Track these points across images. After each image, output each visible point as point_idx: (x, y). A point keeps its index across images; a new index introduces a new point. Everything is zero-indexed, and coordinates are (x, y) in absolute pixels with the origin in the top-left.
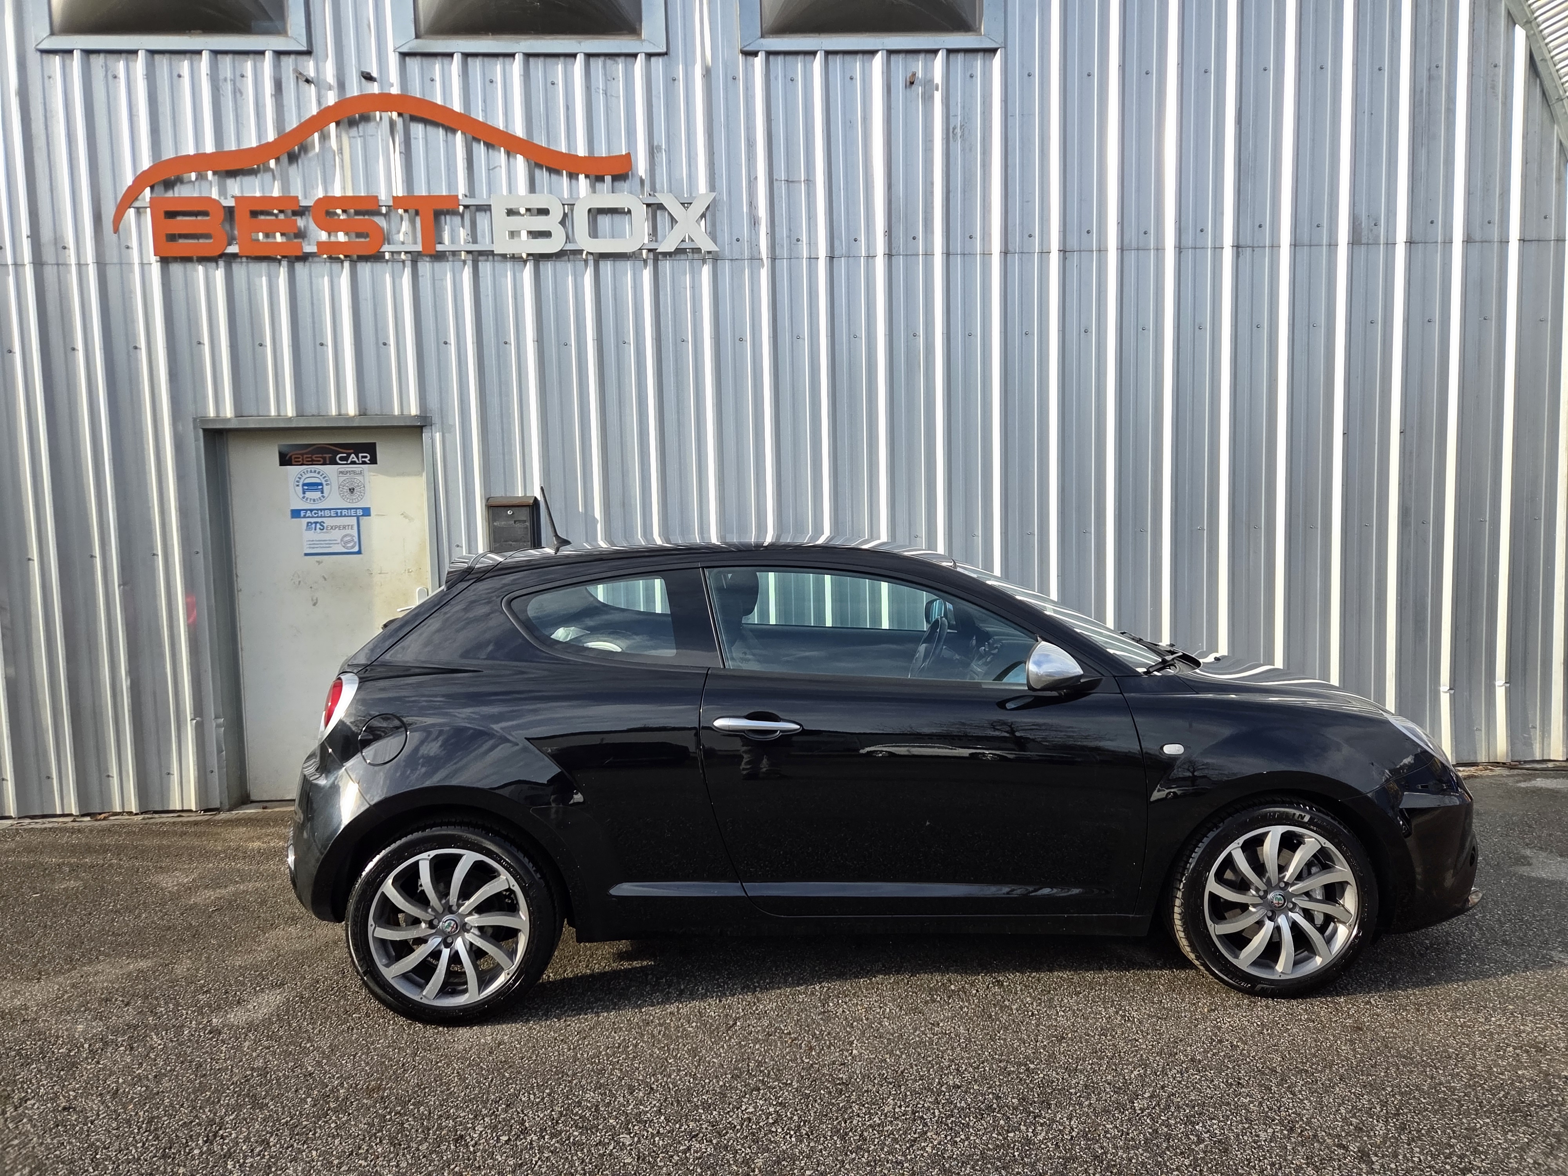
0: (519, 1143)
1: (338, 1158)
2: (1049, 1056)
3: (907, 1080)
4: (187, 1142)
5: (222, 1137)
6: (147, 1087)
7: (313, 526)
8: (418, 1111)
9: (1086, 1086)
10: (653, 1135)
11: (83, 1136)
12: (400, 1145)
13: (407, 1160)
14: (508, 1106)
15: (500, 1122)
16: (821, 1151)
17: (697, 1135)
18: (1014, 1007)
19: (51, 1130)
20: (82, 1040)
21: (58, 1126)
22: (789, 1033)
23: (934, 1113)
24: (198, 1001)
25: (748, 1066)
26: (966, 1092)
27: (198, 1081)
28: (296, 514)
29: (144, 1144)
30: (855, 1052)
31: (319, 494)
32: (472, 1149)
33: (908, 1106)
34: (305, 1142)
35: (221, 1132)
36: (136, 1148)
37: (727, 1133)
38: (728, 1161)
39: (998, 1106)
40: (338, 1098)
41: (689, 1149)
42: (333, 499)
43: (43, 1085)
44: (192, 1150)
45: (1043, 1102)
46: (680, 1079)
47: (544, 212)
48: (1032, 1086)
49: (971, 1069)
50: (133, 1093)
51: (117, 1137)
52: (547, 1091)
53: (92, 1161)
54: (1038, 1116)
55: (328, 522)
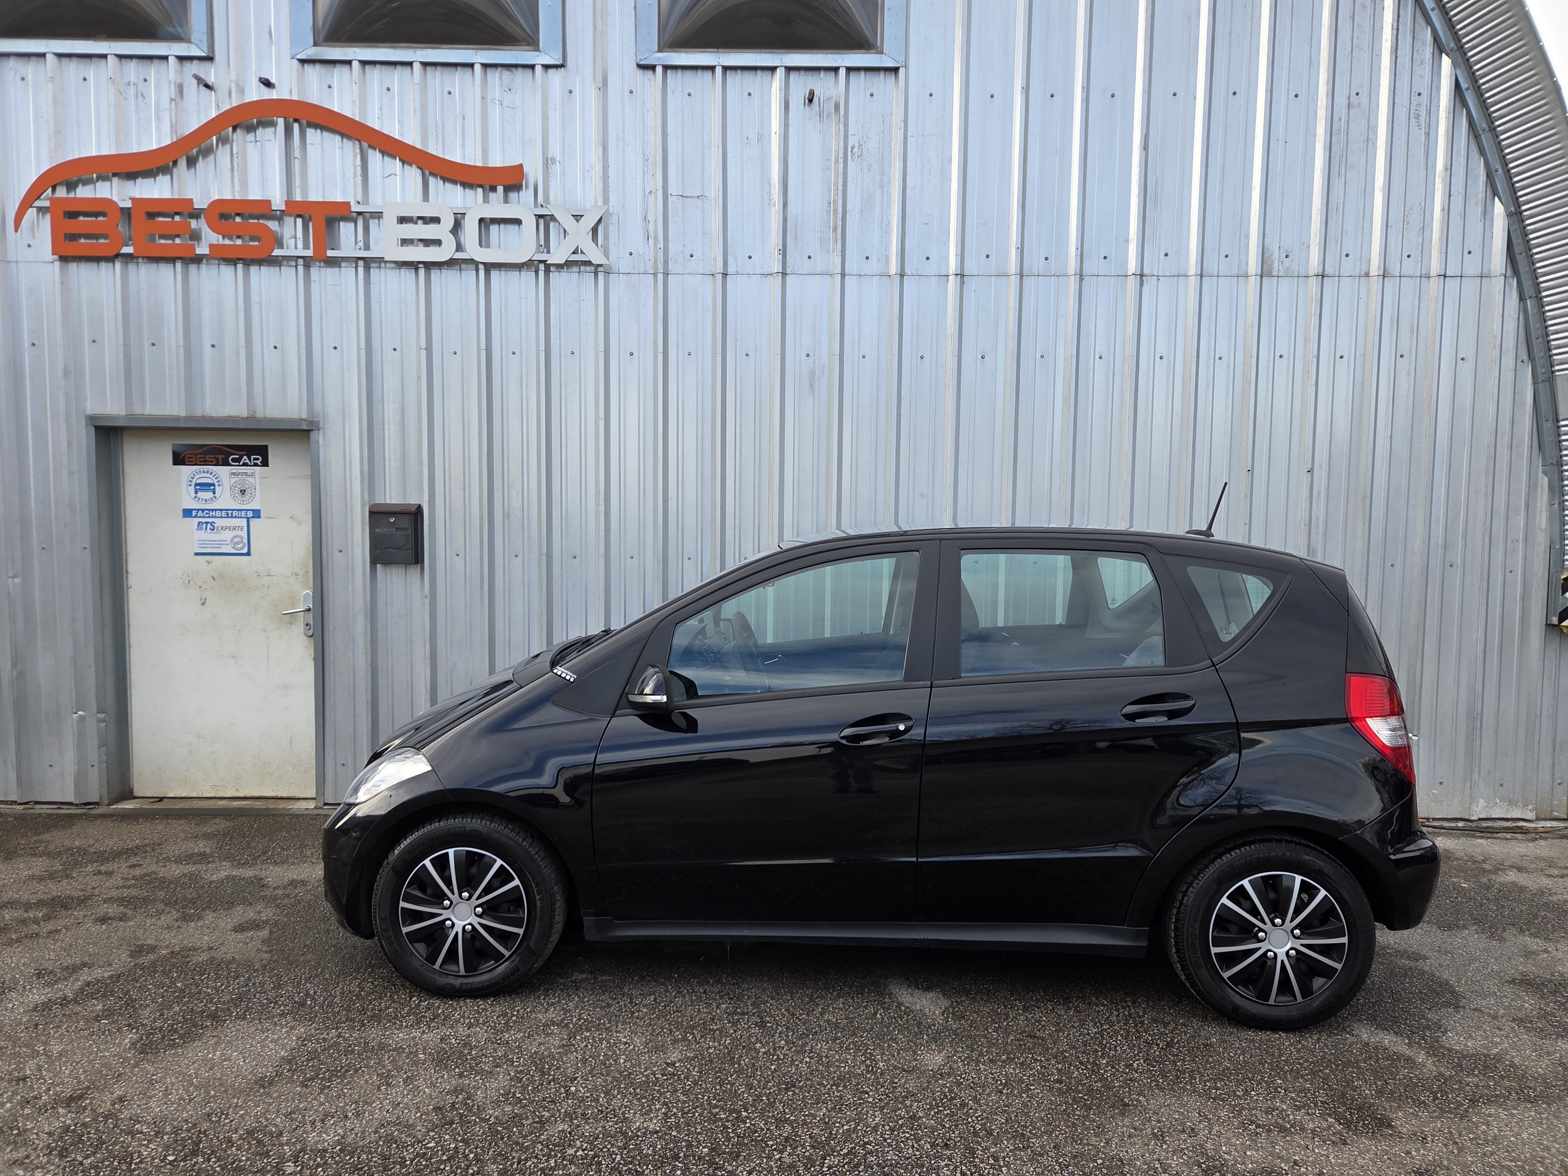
7: (204, 525)
28: (187, 513)
31: (209, 495)
55: (219, 522)
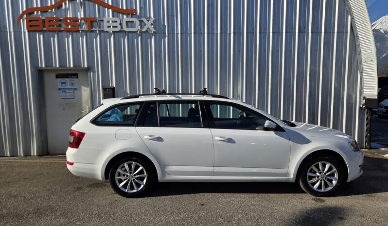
28: (60, 89)
31: (65, 85)
42: (68, 86)
55: (67, 91)
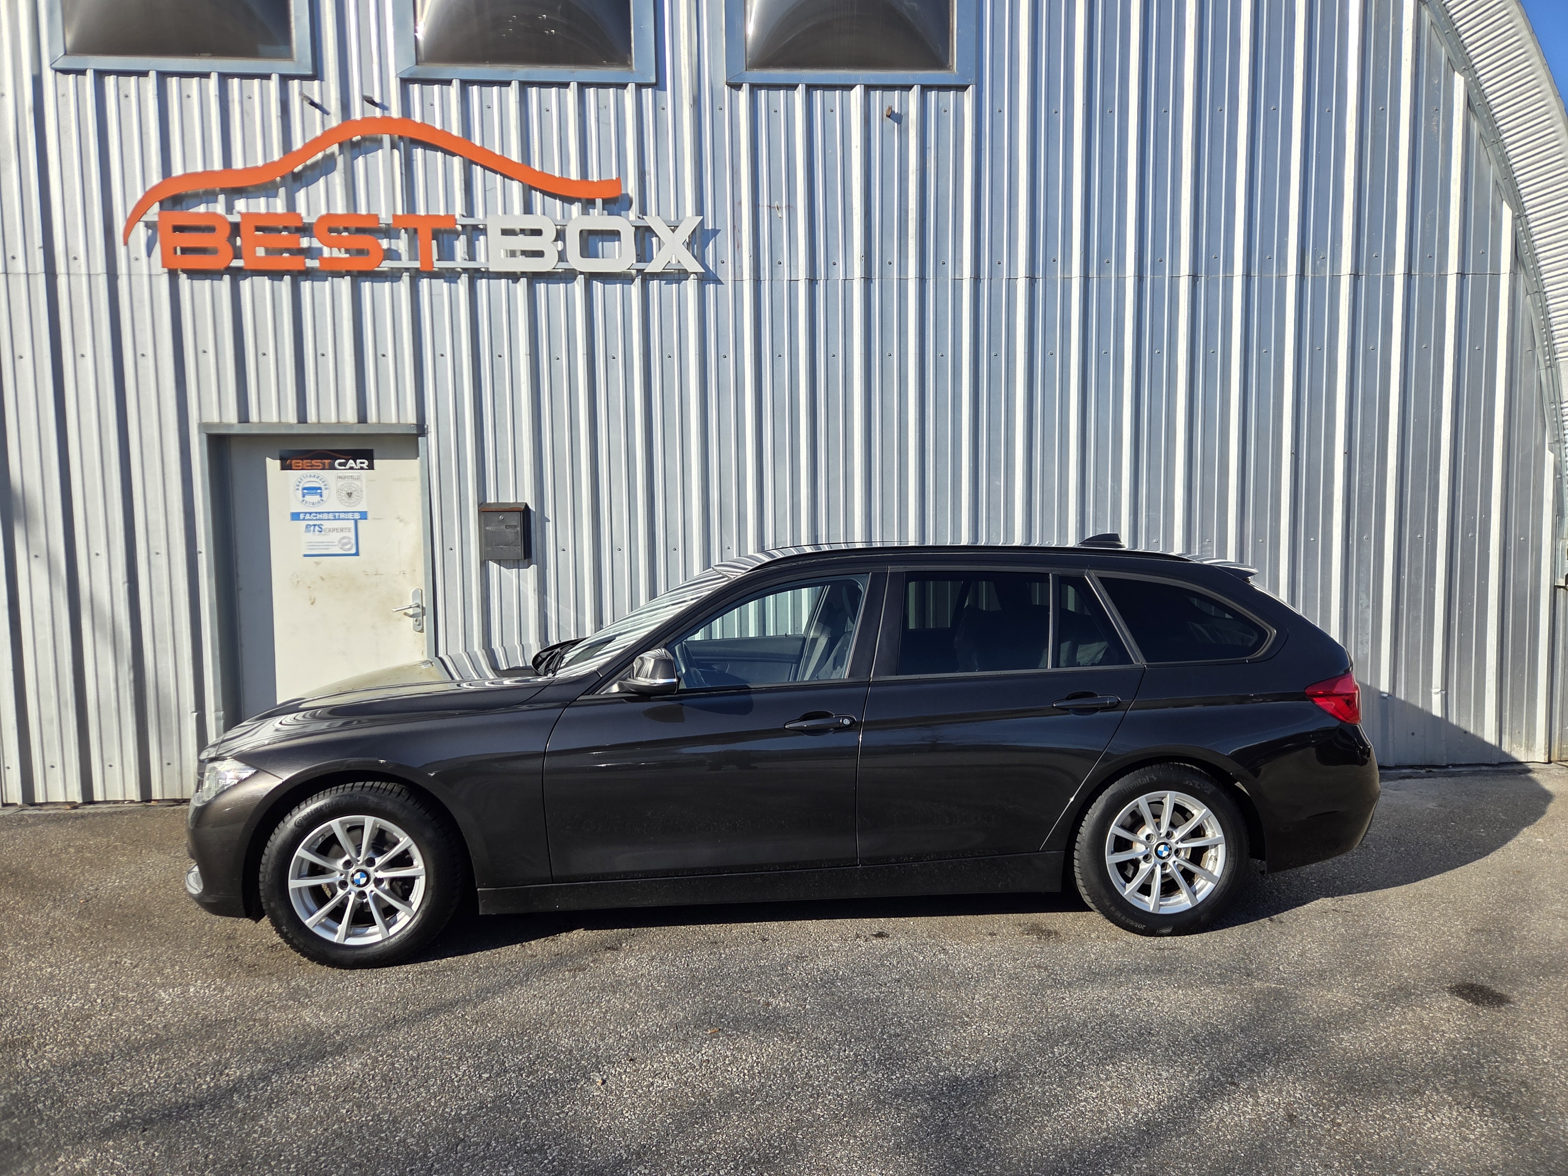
0: (499, 1080)
1: (333, 1091)
2: (983, 1011)
3: (852, 1030)
4: (195, 1079)
5: (228, 1075)
6: (157, 1034)
7: (312, 528)
8: (408, 1054)
9: (1013, 1036)
10: (620, 1074)
11: (100, 1074)
12: (391, 1081)
13: (397, 1092)
14: (489, 1050)
15: (482, 1063)
16: (770, 1086)
17: (660, 1073)
18: (956, 971)
19: (70, 1069)
20: (96, 996)
21: (76, 1066)
22: (750, 992)
23: (874, 1056)
24: (203, 964)
25: (710, 1018)
26: (905, 1039)
27: (203, 1031)
28: (297, 516)
29: (156, 1081)
30: (807, 1006)
31: (318, 498)
32: (456, 1084)
33: (852, 1051)
34: (303, 1079)
35: (227, 1071)
36: (149, 1084)
37: (687, 1072)
38: (686, 1094)
39: (932, 1051)
40: (334, 1043)
41: (652, 1084)
42: (332, 502)
43: (61, 1033)
44: (201, 1085)
45: (974, 1047)
46: (647, 1029)
47: (537, 232)
48: (965, 1035)
49: (912, 1022)
50: (145, 1040)
51: (132, 1075)
52: (526, 1038)
53: (110, 1094)
54: (967, 1059)
55: (326, 525)
